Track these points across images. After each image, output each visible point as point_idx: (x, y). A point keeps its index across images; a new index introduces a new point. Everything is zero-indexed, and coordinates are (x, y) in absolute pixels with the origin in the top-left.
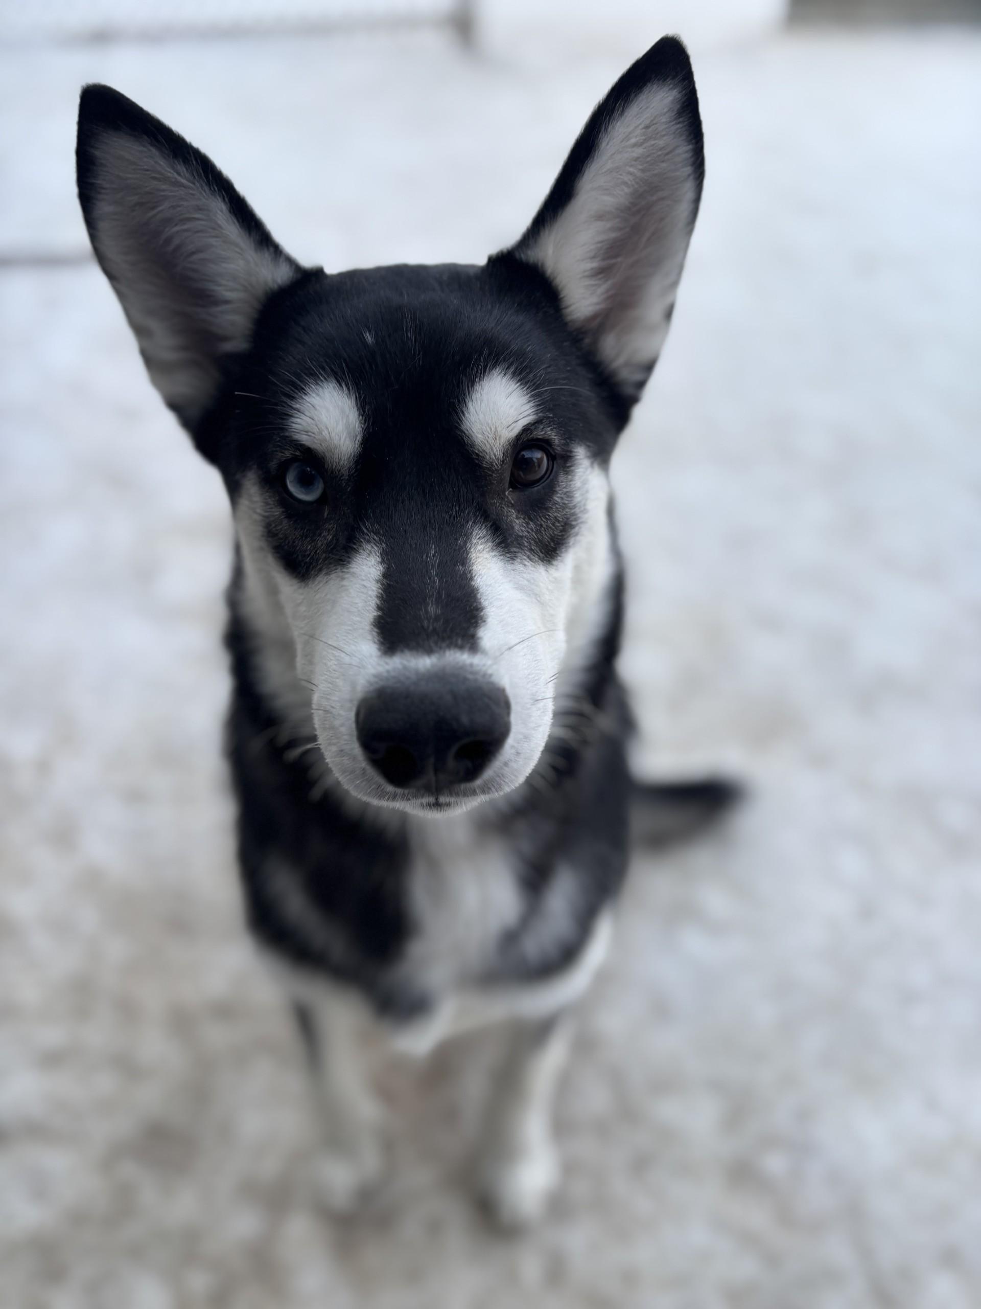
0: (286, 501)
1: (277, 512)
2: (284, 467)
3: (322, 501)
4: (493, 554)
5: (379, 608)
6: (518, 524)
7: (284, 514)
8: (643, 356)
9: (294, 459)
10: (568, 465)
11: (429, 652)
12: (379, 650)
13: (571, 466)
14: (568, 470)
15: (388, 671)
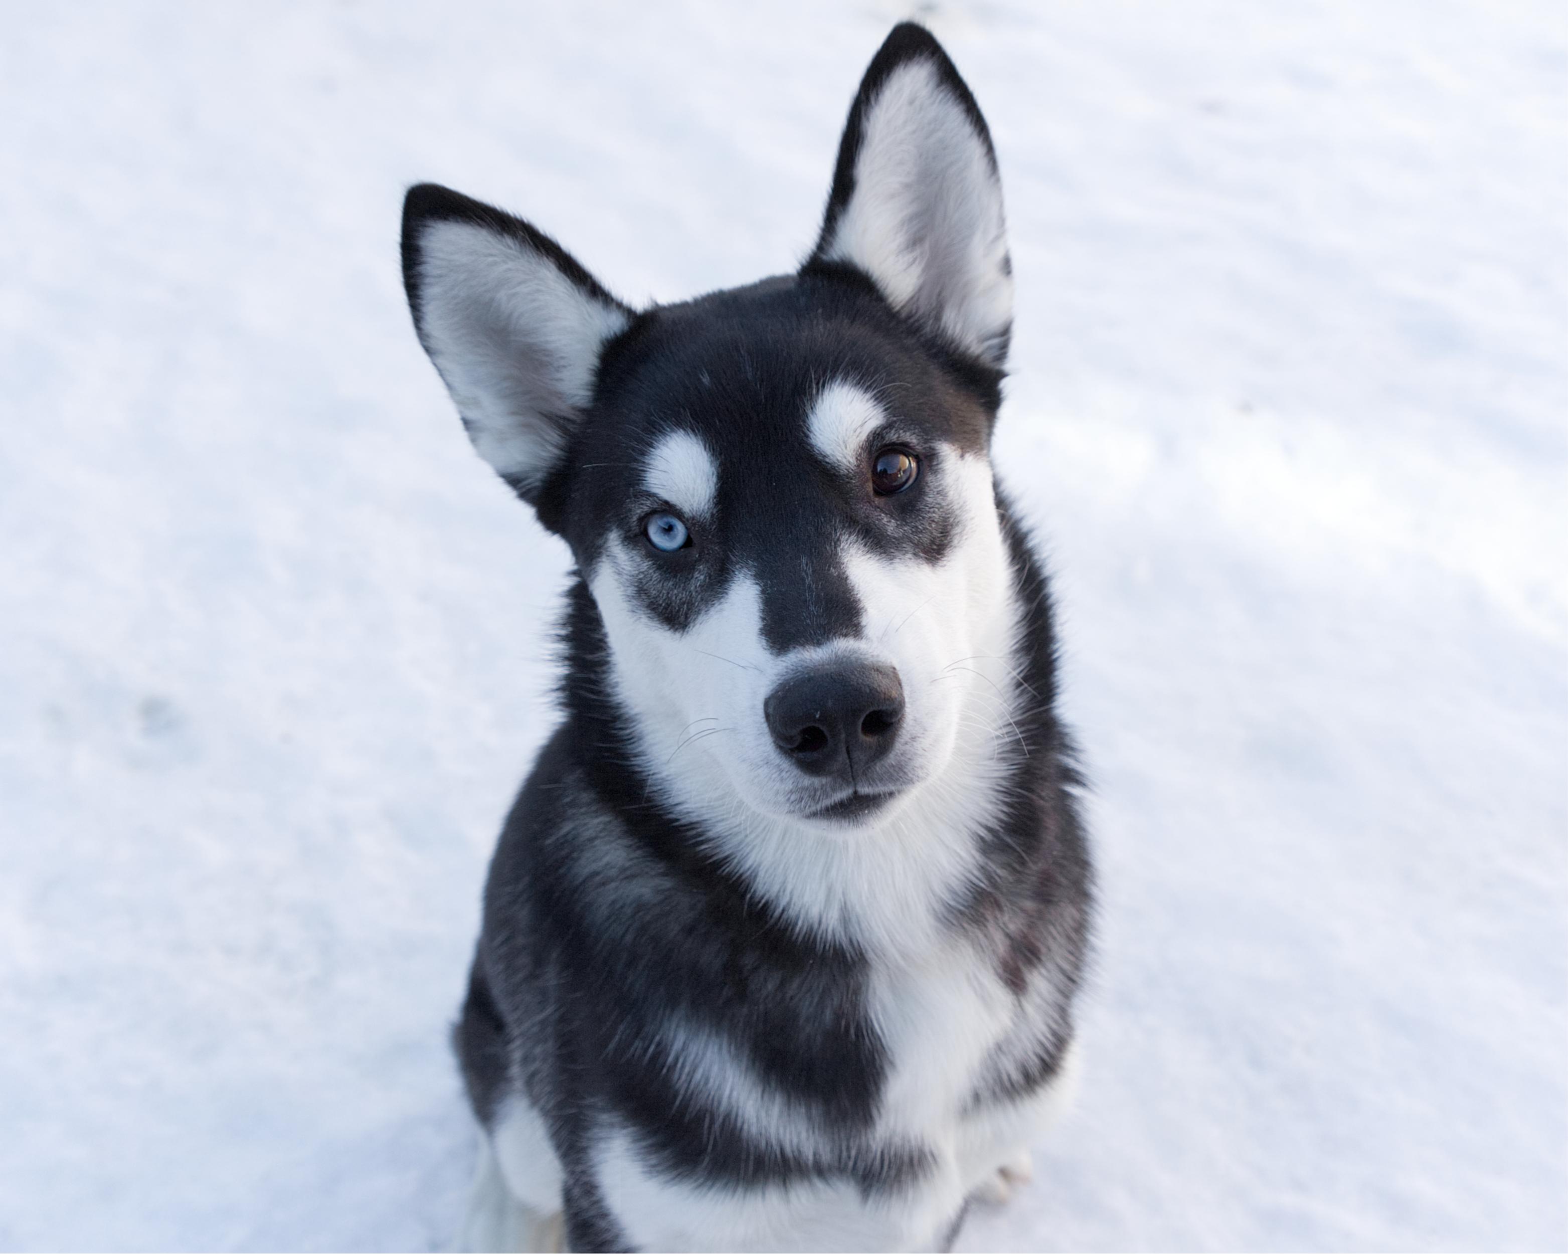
0: (653, 553)
1: (646, 565)
2: (644, 520)
3: (688, 543)
4: (869, 556)
5: (763, 619)
6: (890, 526)
7: (654, 566)
8: (995, 323)
9: (653, 512)
10: (935, 463)
11: (819, 644)
12: (772, 654)
13: (937, 464)
14: (936, 468)
15: (787, 667)
